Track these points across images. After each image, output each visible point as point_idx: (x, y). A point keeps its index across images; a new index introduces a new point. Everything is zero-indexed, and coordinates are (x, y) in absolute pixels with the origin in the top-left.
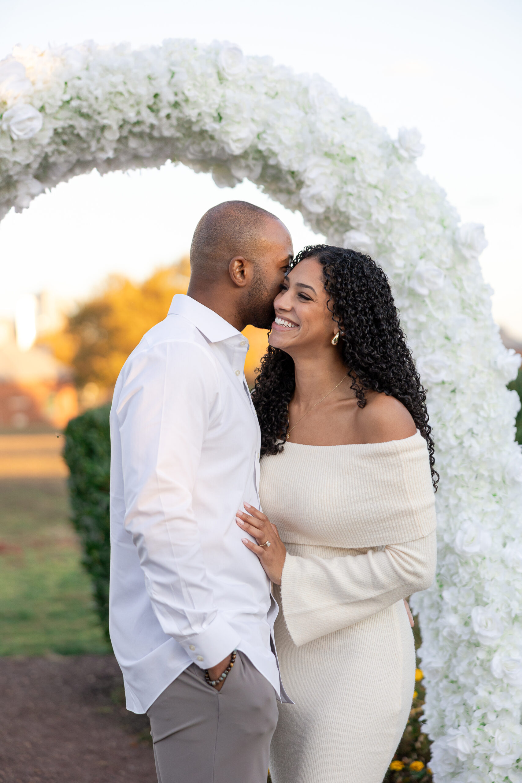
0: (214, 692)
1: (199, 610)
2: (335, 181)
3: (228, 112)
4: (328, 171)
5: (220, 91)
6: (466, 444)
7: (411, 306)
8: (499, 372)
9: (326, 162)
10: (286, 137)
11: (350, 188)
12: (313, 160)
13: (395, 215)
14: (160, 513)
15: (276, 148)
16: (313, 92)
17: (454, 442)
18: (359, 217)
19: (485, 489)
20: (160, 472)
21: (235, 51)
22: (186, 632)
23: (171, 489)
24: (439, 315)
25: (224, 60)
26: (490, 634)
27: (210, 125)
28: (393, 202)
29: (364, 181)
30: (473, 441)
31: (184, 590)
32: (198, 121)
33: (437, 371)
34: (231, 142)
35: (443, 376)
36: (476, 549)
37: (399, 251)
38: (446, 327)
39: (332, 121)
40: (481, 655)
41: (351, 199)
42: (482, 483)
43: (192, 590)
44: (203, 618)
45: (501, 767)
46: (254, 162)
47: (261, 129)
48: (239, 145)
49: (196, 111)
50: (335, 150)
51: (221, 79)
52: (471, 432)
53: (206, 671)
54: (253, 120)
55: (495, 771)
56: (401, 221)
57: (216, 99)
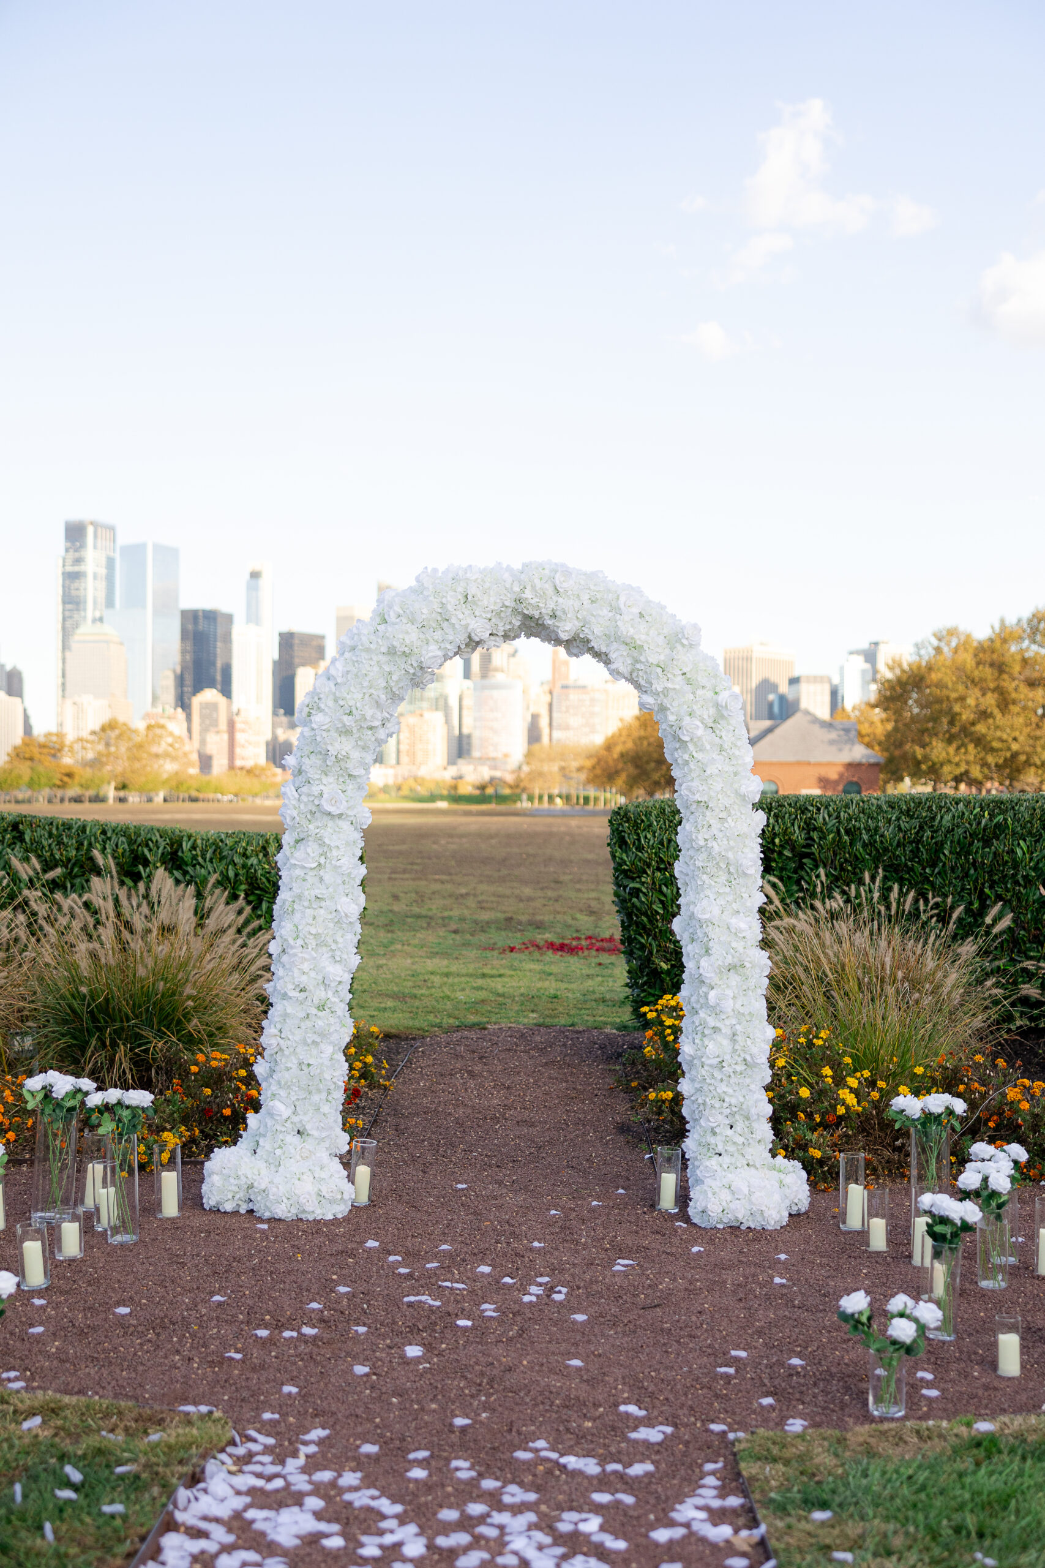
2: (630, 661)
3: (558, 613)
4: (625, 654)
5: (555, 599)
6: (710, 845)
8: (743, 797)
9: (623, 647)
10: (598, 630)
11: (638, 666)
12: (615, 645)
13: (670, 685)
15: (590, 637)
16: (622, 599)
17: (702, 843)
18: (647, 684)
19: (723, 877)
21: (567, 573)
24: (698, 756)
25: (559, 578)
27: (549, 622)
28: (669, 676)
29: (647, 661)
30: (715, 844)
32: (540, 618)
34: (560, 631)
35: (698, 797)
36: (707, 916)
39: (631, 619)
40: (704, 989)
41: (640, 672)
42: (721, 873)
45: (711, 1066)
46: (583, 643)
48: (567, 633)
49: (539, 612)
50: (628, 640)
51: (557, 590)
52: (715, 838)
55: (706, 1068)
57: (552, 605)
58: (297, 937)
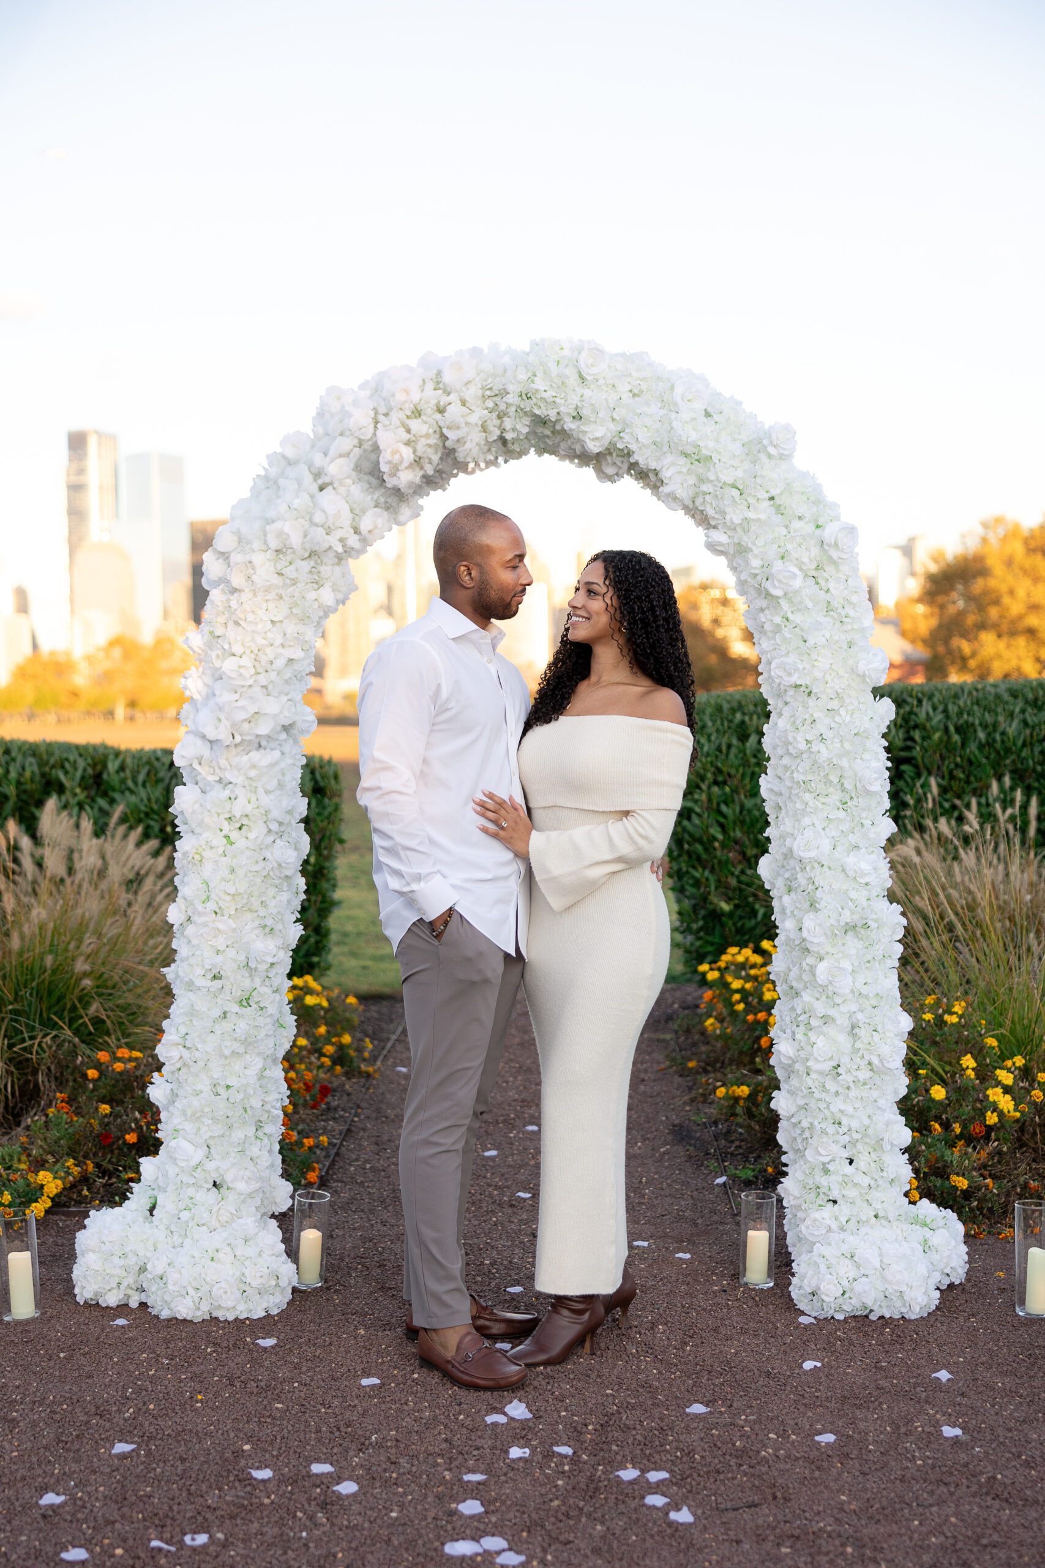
0: (436, 943)
1: (416, 870)
2: (692, 480)
3: (584, 412)
4: (684, 470)
5: (579, 391)
6: (814, 749)
7: (768, 608)
9: (682, 461)
10: (644, 437)
11: (705, 488)
12: (669, 459)
13: (751, 515)
14: (379, 788)
15: (633, 447)
16: (679, 390)
17: (803, 746)
18: (716, 516)
19: (835, 797)
20: (377, 754)
21: (597, 352)
22: (406, 889)
23: (387, 768)
24: (796, 618)
25: (584, 359)
26: (815, 940)
27: (570, 425)
28: (751, 500)
29: (718, 480)
30: (822, 747)
31: (402, 853)
32: (557, 421)
33: (790, 674)
34: (587, 440)
35: (795, 679)
36: (813, 854)
37: (756, 551)
38: (802, 630)
39: (693, 419)
40: (810, 960)
41: (707, 497)
42: (831, 790)
43: (409, 853)
44: (418, 878)
45: (821, 1073)
46: (621, 459)
47: (619, 429)
48: (597, 444)
49: (556, 411)
50: (689, 450)
51: (582, 378)
52: (822, 738)
53: (431, 923)
54: (613, 420)
55: (813, 1076)
56: (759, 520)
57: (574, 400)
58: (208, 898)
